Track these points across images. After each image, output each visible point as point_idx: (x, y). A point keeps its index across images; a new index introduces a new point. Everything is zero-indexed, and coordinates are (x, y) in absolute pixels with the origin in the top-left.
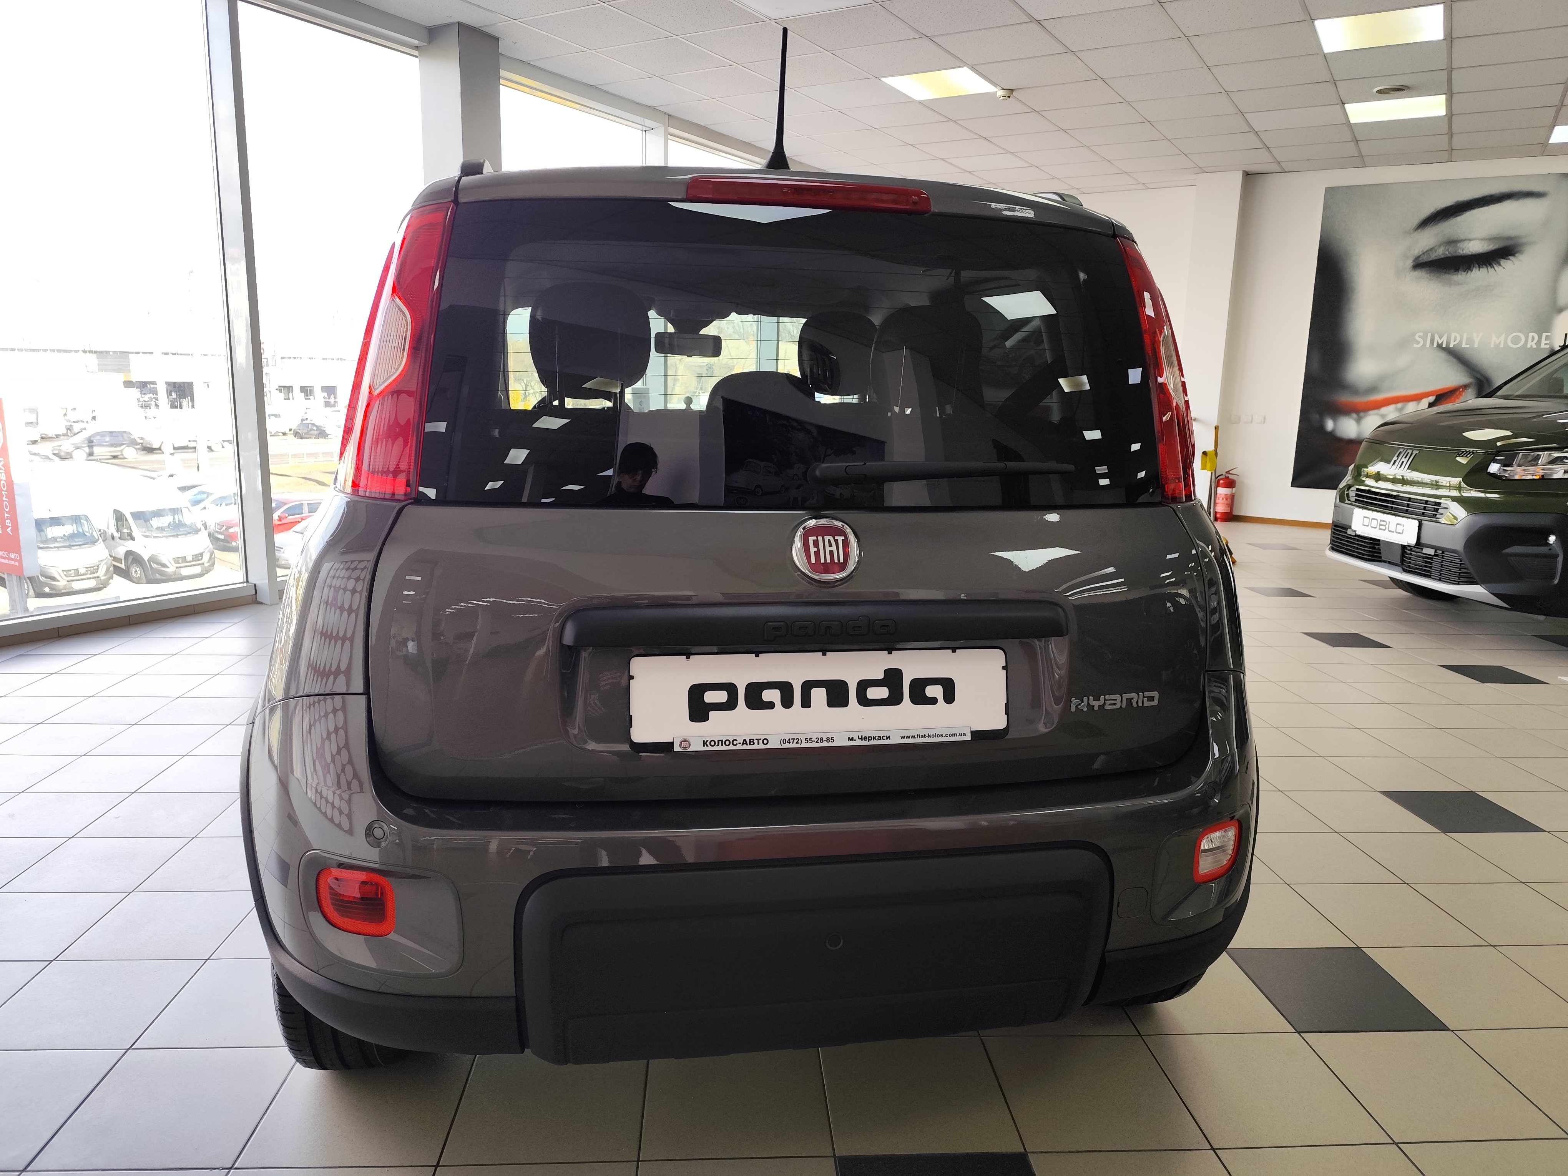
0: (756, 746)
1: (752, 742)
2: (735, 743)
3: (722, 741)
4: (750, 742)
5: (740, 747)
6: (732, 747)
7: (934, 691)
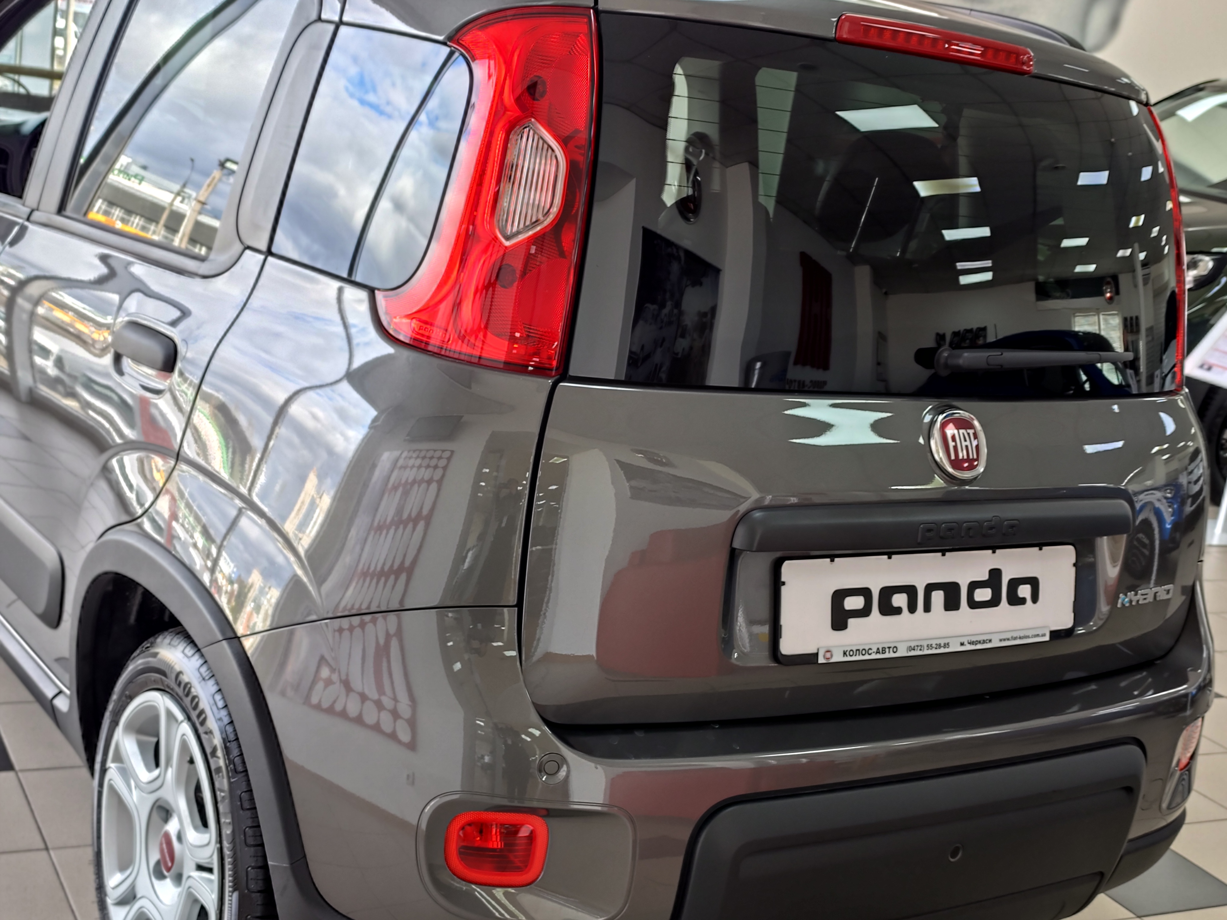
0: (887, 655)
1: (884, 651)
2: (870, 652)
3: (859, 650)
4: (883, 650)
5: (874, 656)
6: (867, 657)
7: (1024, 591)
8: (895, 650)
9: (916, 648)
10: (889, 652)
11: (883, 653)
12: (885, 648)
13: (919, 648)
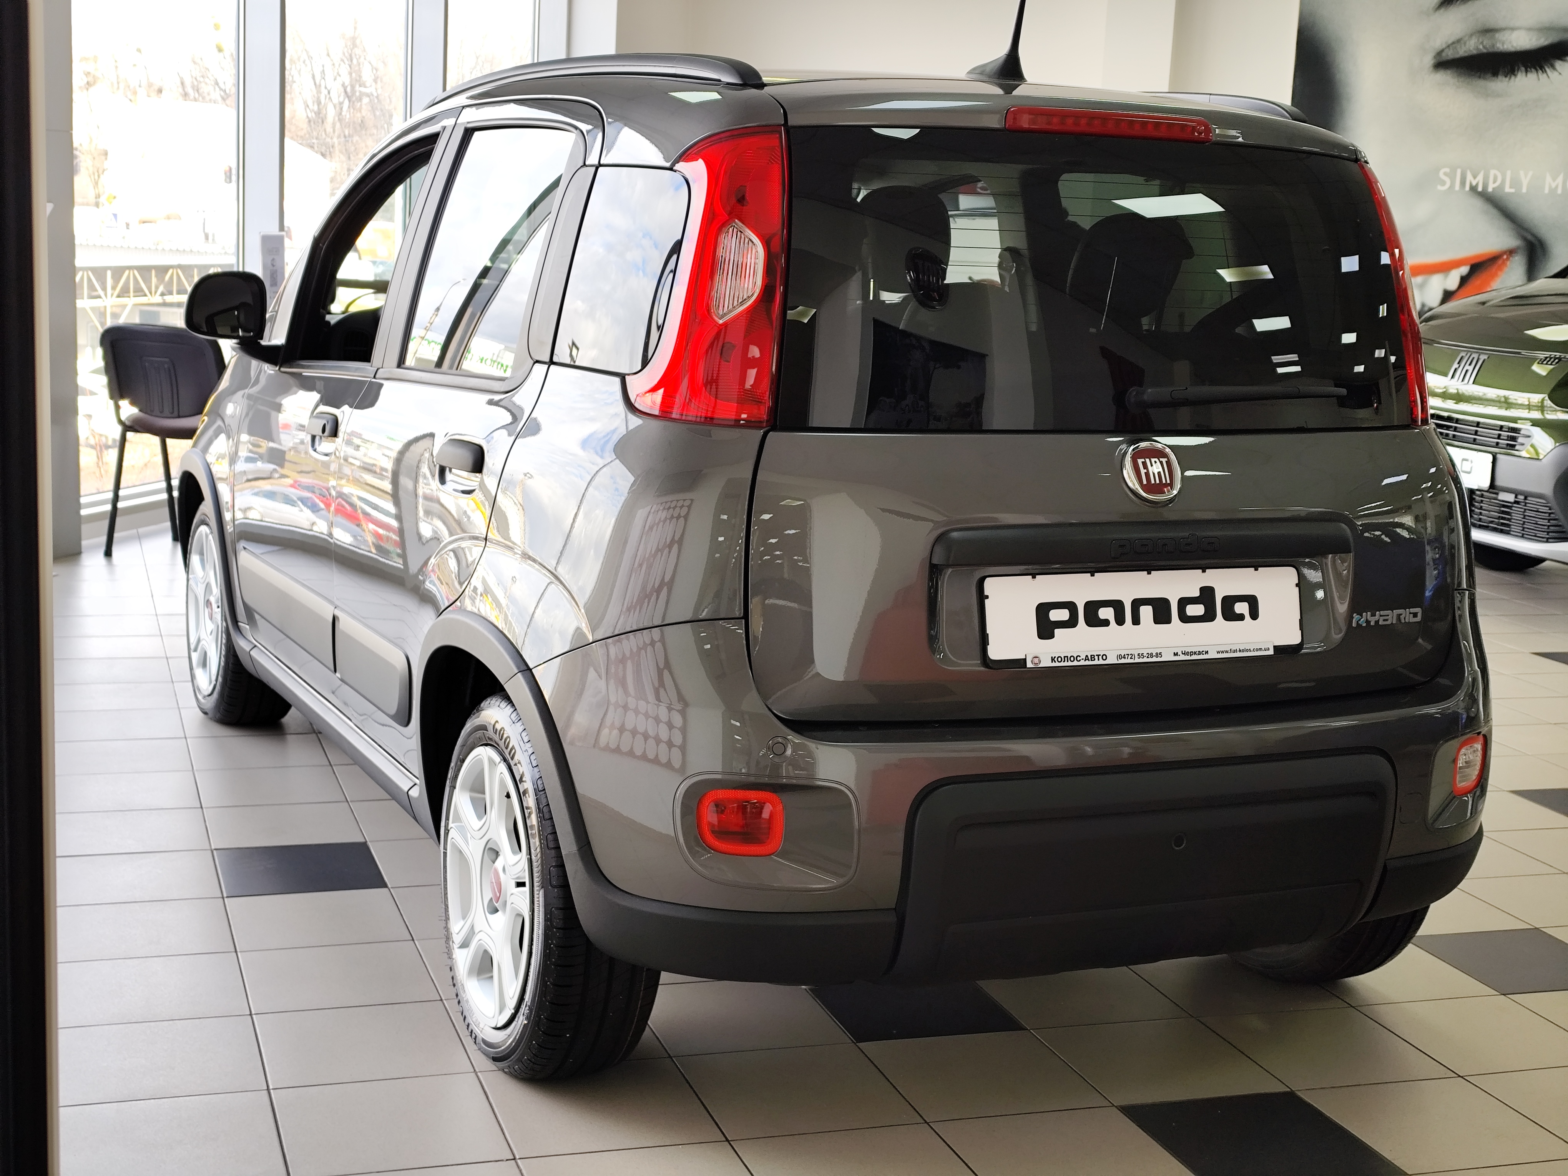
0: (1096, 662)
1: (1093, 658)
2: (1079, 659)
3: (1067, 657)
4: (1091, 658)
5: (1082, 663)
6: (1076, 663)
7: (1241, 608)
8: (1104, 657)
9: (1126, 656)
10: (1099, 660)
11: (1091, 660)
12: (1094, 656)
13: (1130, 656)
